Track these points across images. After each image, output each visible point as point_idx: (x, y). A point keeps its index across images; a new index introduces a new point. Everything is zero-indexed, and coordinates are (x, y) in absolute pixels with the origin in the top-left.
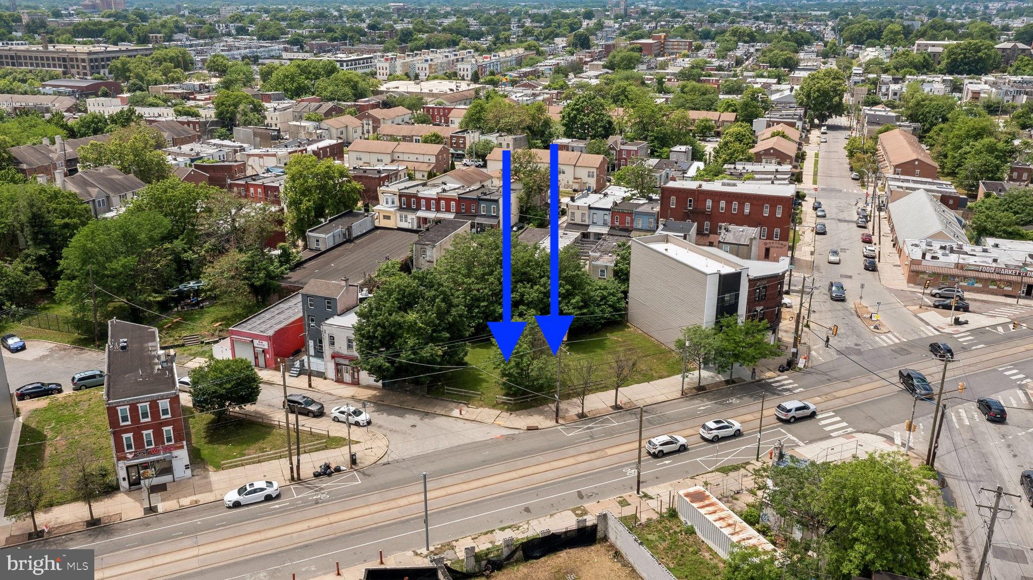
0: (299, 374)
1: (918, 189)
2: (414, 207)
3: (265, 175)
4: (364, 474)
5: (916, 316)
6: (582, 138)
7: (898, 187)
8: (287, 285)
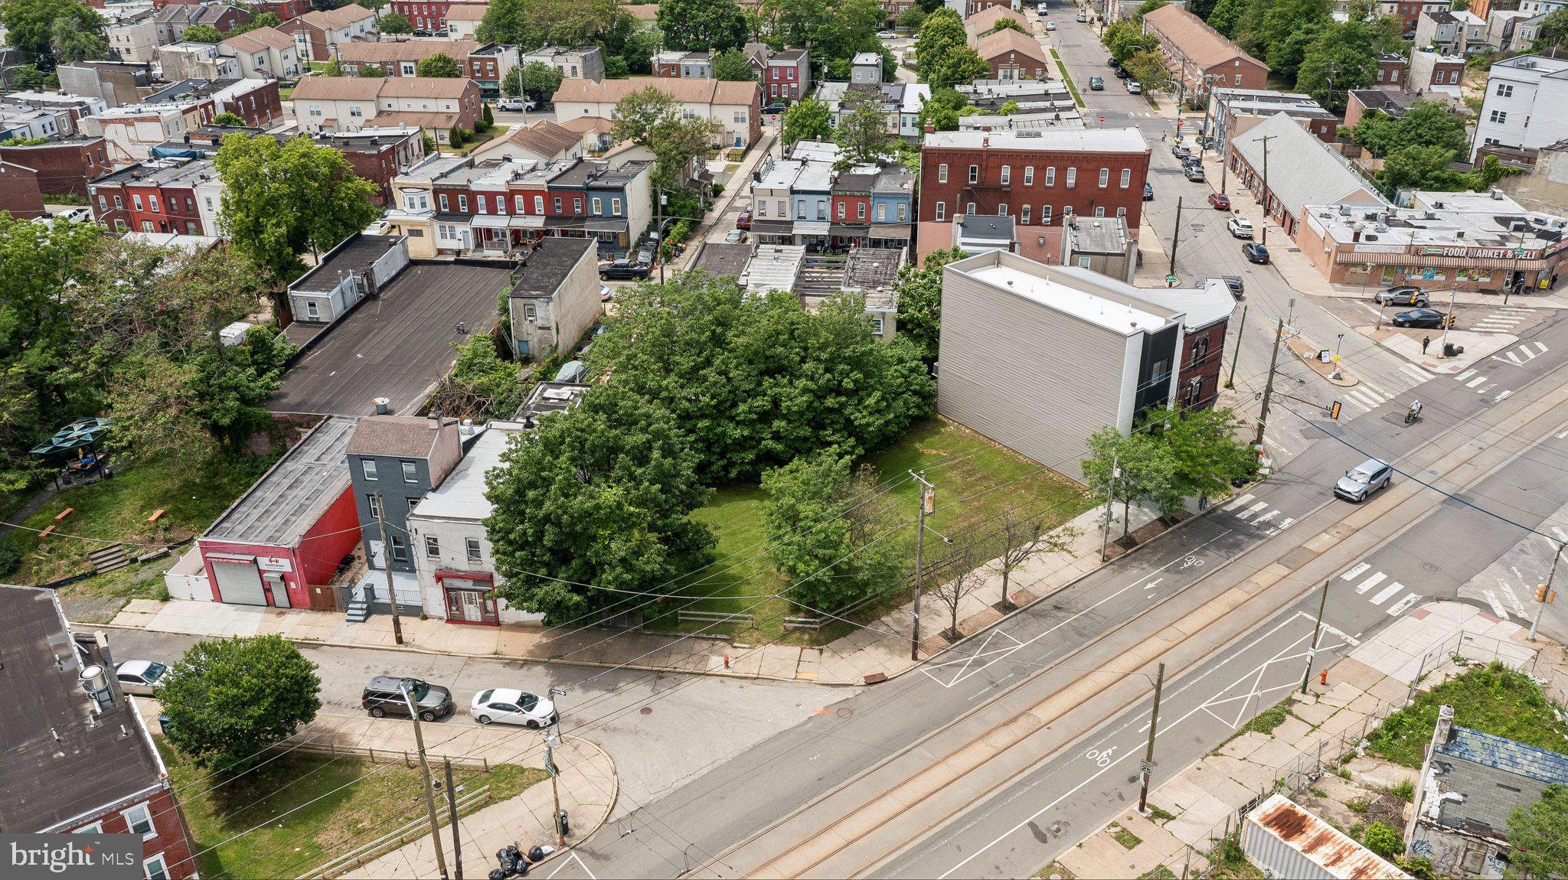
0: (367, 616)
1: (1276, 112)
2: (464, 209)
3: (155, 164)
4: (593, 854)
5: (1378, 345)
6: (699, 50)
7: (1244, 110)
8: (285, 413)
